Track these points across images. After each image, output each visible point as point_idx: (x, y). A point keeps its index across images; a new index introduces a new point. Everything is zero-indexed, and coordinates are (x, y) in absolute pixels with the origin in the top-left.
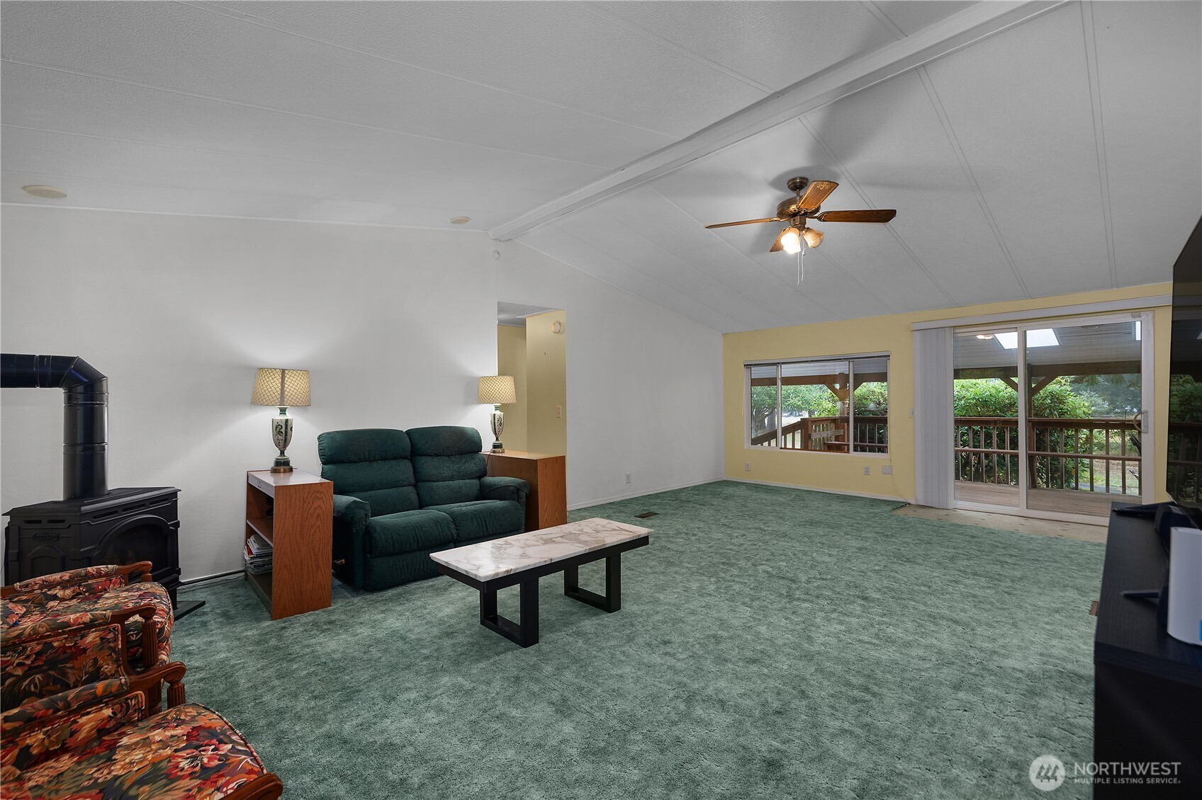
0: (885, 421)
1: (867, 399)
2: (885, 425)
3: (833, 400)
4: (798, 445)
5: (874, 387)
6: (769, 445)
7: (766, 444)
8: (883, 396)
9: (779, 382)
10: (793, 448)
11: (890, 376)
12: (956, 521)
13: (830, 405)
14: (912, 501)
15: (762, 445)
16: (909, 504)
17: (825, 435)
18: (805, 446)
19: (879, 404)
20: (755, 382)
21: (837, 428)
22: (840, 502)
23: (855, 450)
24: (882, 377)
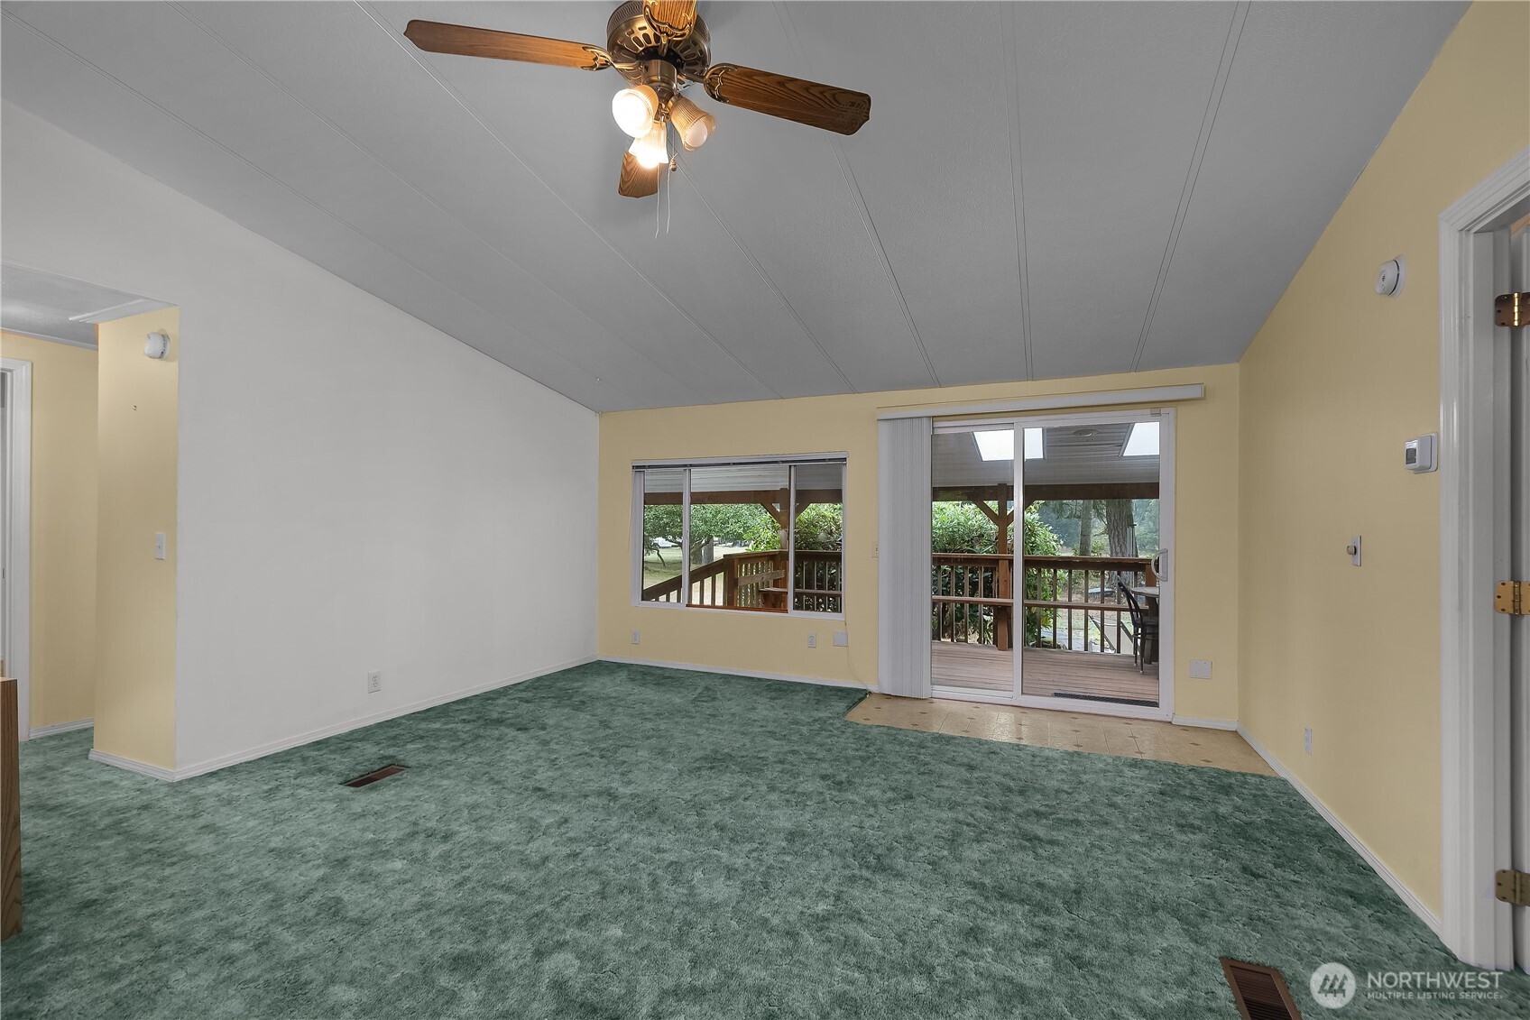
0: (837, 558)
1: (815, 526)
2: (837, 564)
3: (773, 527)
4: (719, 601)
5: (826, 509)
6: (668, 600)
7: (663, 598)
8: (835, 523)
9: (686, 499)
10: (713, 606)
11: (846, 495)
12: (940, 728)
13: (770, 534)
14: (873, 688)
15: (657, 600)
16: (870, 693)
17: (759, 580)
18: (730, 603)
19: (831, 533)
20: (651, 499)
21: (776, 568)
22: (772, 699)
23: (796, 608)
24: (835, 496)
